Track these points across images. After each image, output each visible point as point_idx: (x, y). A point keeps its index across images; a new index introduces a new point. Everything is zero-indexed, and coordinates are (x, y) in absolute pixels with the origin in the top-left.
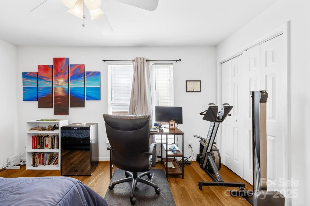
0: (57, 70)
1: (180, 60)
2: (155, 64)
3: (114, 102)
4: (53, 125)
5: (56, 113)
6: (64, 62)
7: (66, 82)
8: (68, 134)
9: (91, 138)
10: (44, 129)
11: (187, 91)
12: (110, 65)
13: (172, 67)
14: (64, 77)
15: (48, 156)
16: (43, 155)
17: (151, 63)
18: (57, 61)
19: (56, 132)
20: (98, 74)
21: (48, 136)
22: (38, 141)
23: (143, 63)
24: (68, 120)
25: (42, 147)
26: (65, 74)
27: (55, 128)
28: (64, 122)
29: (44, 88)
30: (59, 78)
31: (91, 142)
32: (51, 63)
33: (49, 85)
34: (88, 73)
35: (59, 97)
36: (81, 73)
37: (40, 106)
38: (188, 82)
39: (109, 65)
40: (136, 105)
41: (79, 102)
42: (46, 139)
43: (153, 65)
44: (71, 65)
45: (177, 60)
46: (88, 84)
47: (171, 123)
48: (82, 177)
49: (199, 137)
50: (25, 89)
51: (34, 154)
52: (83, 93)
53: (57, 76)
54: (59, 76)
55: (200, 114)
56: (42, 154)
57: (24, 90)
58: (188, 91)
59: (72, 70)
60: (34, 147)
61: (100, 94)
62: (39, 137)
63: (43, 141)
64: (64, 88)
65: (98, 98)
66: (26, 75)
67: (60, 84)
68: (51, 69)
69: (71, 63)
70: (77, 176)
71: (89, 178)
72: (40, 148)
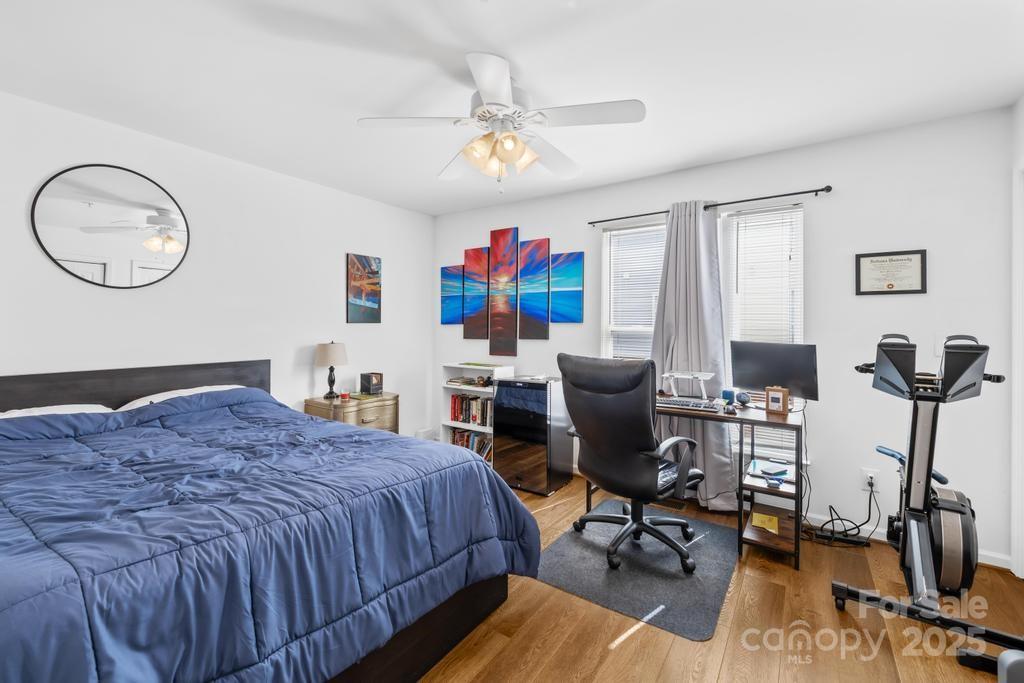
0: (496, 256)
1: (828, 189)
2: (739, 213)
3: (613, 328)
4: (485, 377)
5: (494, 351)
6: (510, 237)
7: (512, 281)
8: (521, 402)
9: (549, 414)
10: (470, 382)
11: (859, 292)
12: (609, 233)
13: (798, 216)
14: (508, 272)
15: (476, 439)
16: (468, 437)
17: (723, 214)
18: (497, 235)
19: (489, 389)
20: (578, 257)
21: (476, 398)
22: (461, 404)
23: (693, 216)
24: (512, 368)
25: (466, 420)
26: (511, 264)
27: (488, 382)
28: (505, 370)
29: (474, 298)
30: (499, 275)
31: (548, 422)
32: (486, 243)
33: (482, 289)
34: (557, 257)
35: (499, 314)
36: (543, 258)
37: (467, 335)
38: (862, 260)
39: (605, 234)
40: (673, 337)
41: (536, 327)
42: (474, 403)
43: (729, 216)
44: (523, 243)
45: (816, 191)
46: (557, 284)
47: (772, 394)
48: (529, 494)
49: (893, 456)
50: (444, 299)
51: (454, 430)
52: (545, 306)
53: (496, 269)
54: (501, 269)
55: (857, 368)
56: (466, 434)
57: (443, 302)
58: (862, 290)
59: (524, 254)
60: (455, 418)
61: (581, 309)
62: (462, 398)
63: (469, 409)
64: (508, 296)
65: (576, 318)
66: (446, 273)
67: (501, 287)
68: (486, 256)
69: (522, 238)
70: (520, 489)
71: (543, 500)
72: (464, 421)
